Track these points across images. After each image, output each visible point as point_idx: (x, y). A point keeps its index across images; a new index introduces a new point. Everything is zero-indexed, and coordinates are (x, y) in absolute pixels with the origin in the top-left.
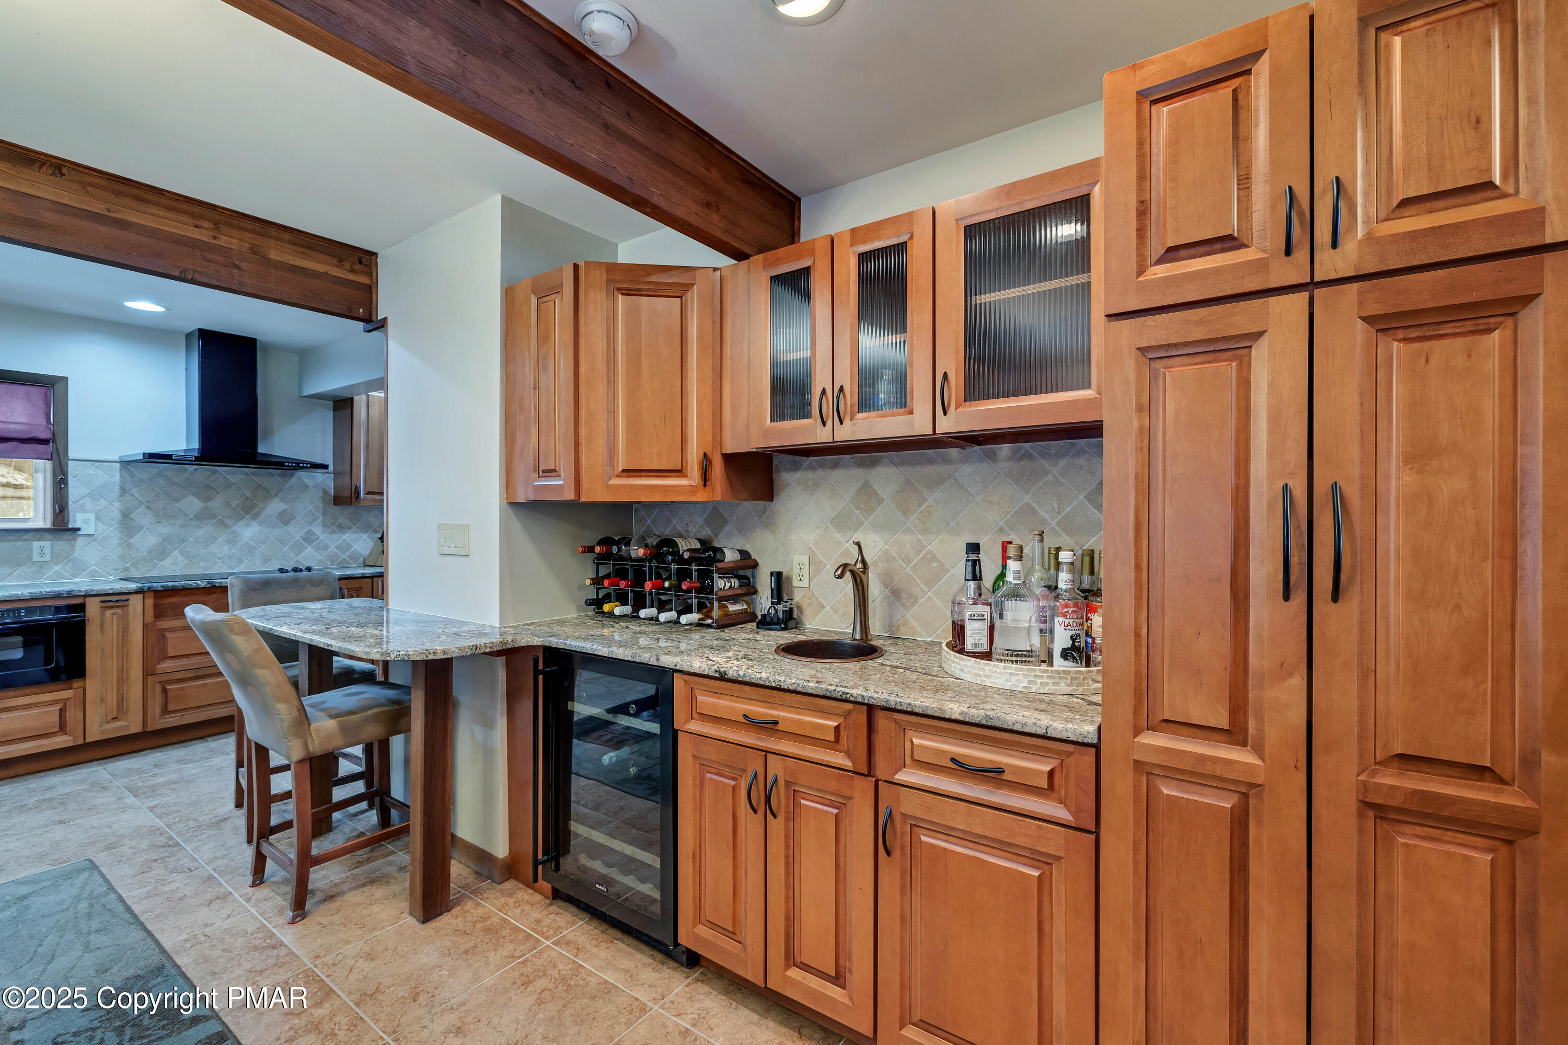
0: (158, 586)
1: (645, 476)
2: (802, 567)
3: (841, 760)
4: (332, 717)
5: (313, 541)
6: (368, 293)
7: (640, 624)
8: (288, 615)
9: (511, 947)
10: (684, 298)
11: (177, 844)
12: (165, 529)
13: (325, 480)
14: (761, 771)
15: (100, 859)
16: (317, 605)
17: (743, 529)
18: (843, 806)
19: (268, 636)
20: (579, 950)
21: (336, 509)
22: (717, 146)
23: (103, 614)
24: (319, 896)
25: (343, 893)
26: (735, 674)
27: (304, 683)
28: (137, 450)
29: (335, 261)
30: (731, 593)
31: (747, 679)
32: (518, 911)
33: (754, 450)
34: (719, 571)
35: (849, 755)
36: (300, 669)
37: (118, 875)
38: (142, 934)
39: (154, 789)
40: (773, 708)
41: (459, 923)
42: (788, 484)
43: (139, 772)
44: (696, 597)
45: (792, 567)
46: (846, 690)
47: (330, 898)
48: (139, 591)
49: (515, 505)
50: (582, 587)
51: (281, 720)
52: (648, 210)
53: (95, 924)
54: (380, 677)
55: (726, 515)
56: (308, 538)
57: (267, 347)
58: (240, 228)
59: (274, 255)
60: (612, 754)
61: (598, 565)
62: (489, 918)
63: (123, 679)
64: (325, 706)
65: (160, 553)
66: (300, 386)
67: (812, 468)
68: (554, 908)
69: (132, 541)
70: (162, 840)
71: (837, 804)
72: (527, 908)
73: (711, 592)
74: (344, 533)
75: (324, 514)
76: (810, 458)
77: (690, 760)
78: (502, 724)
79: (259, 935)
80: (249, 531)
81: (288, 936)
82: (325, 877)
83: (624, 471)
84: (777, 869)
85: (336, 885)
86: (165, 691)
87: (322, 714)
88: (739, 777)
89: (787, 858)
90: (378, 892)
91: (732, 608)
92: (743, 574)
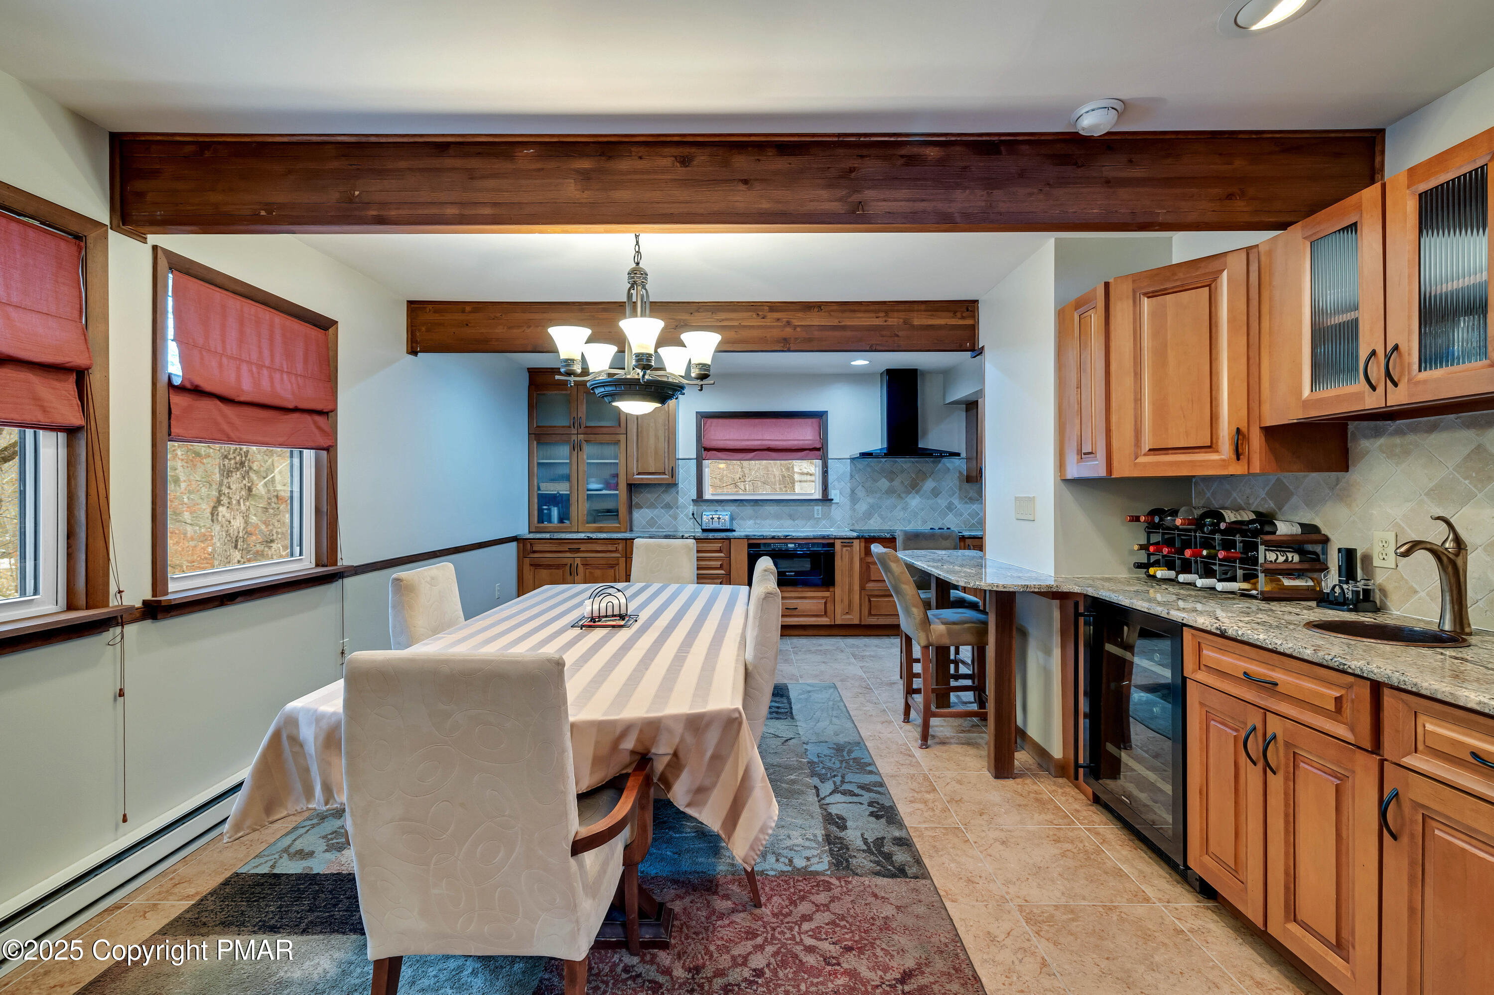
0: (866, 535)
1: (1172, 454)
2: (1386, 545)
3: (1341, 731)
4: (943, 623)
5: (953, 510)
6: (972, 331)
7: (1177, 587)
8: (924, 556)
9: (1052, 817)
10: (1213, 285)
11: (871, 689)
12: (871, 500)
13: (959, 464)
14: (1260, 726)
15: (838, 684)
16: (943, 552)
17: (1311, 503)
18: (1346, 778)
19: (911, 568)
20: (1104, 841)
21: (967, 486)
22: (1240, 136)
23: (842, 550)
24: (937, 740)
25: (950, 743)
26: (1234, 633)
27: (934, 603)
28: (856, 452)
29: (951, 314)
30: (1285, 566)
31: (1245, 639)
32: (1063, 799)
33: (1295, 421)
34: (1264, 543)
35: (1352, 730)
36: (931, 595)
37: (846, 695)
38: (853, 725)
39: (863, 657)
40: (1273, 670)
41: (1019, 788)
42: (1368, 452)
43: (858, 647)
44: (1240, 568)
45: (1372, 544)
46: (1343, 661)
47: (943, 743)
48: (857, 538)
49: (1067, 481)
50: (1132, 552)
51: (915, 618)
52: (1157, 228)
53: (835, 713)
54: (982, 608)
55: (1291, 487)
56: (950, 507)
57: (924, 373)
58: (898, 311)
59: (916, 322)
60: (1142, 694)
61: (1149, 533)
62: (1040, 793)
63: (850, 591)
64: (942, 616)
65: (868, 515)
66: (944, 399)
67: (1400, 432)
68: (1093, 808)
69: (856, 507)
70: (864, 684)
71: (1339, 775)
72: (1071, 800)
73: (1256, 564)
74: (974, 504)
75: (960, 489)
76: (1398, 422)
77: (1197, 706)
78: (1057, 653)
79: (904, 747)
80: (914, 501)
81: (919, 753)
82: (941, 731)
83: (1150, 450)
84: (1277, 824)
85: (947, 738)
86: (870, 601)
87: (937, 621)
88: (1241, 730)
89: (1286, 815)
90: (972, 751)
91: (1287, 582)
92: (1311, 549)
